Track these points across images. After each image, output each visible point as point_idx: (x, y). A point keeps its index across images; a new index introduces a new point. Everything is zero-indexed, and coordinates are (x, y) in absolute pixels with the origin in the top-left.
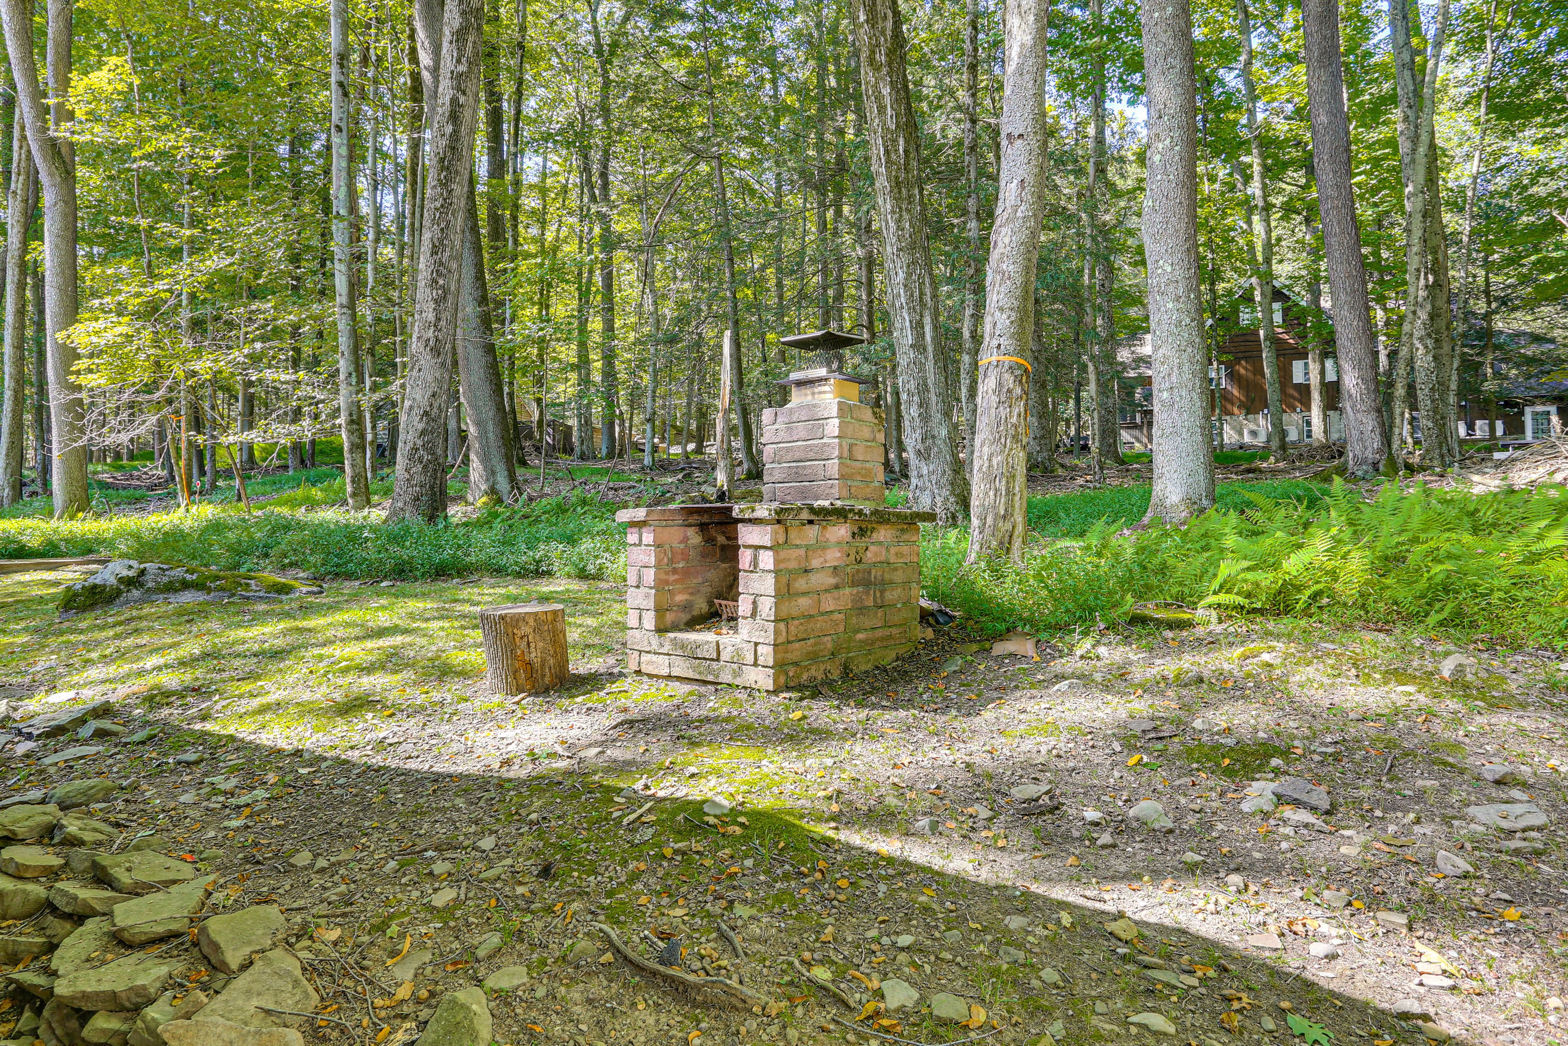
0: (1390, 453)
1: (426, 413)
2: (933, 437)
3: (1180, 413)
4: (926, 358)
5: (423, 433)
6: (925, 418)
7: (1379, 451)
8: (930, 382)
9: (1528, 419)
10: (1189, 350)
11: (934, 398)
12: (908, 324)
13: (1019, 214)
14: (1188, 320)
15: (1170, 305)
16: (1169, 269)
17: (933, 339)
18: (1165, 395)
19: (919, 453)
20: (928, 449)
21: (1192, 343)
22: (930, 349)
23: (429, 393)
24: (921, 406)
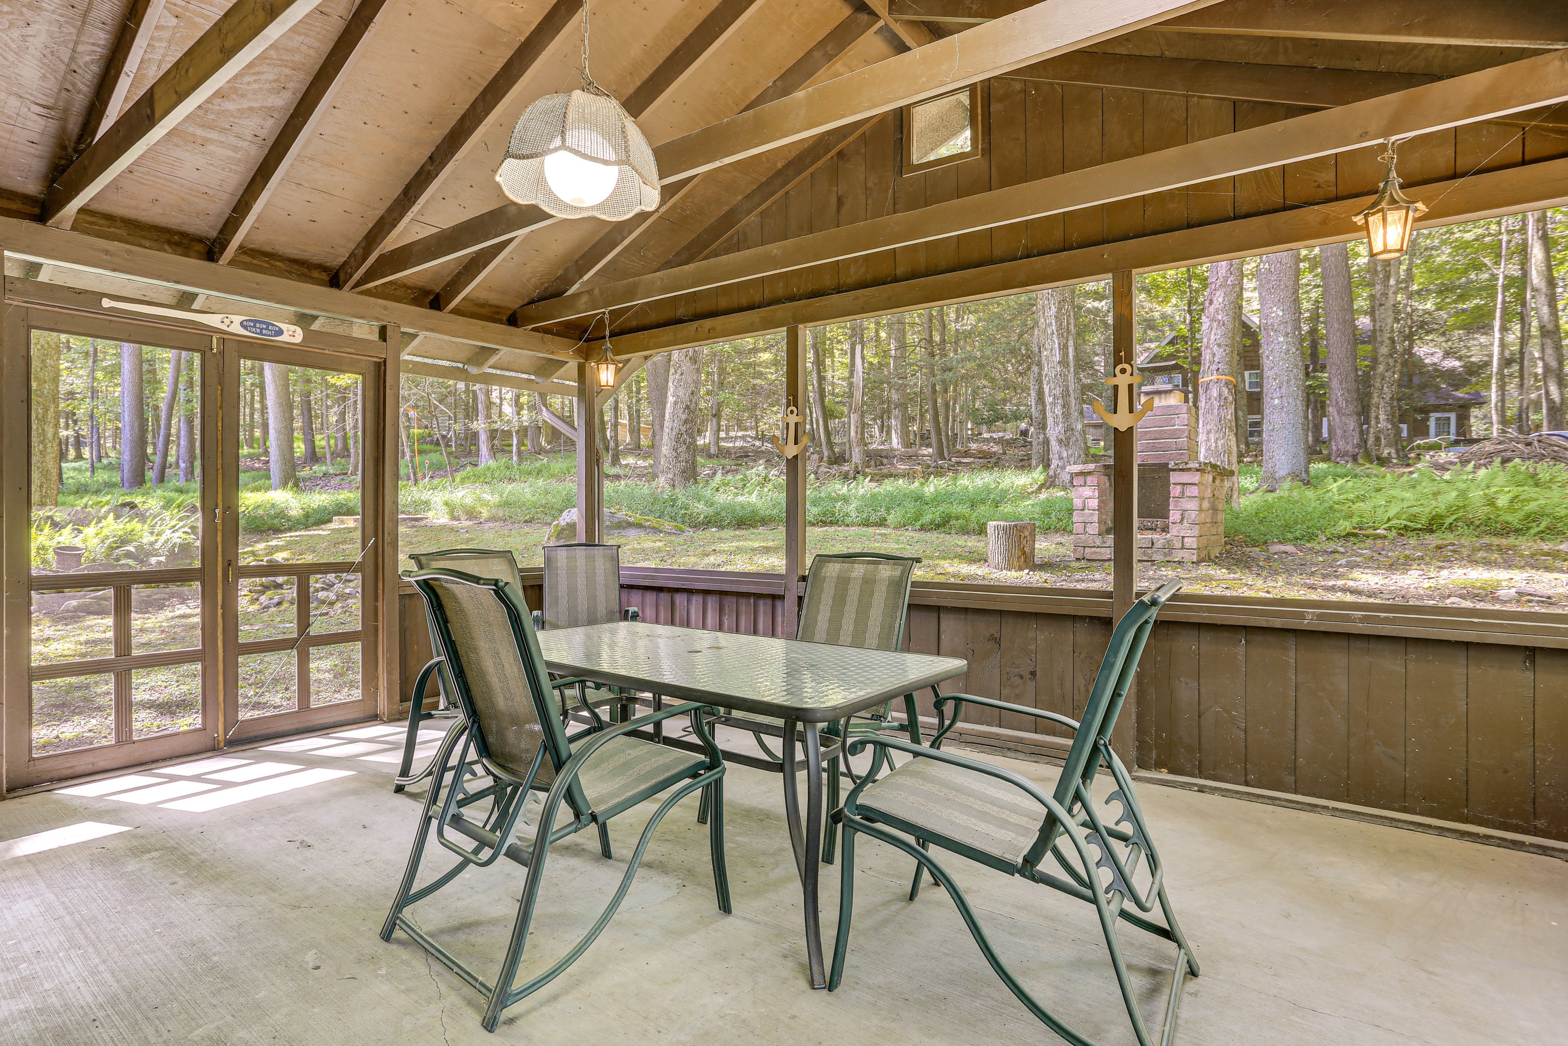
0: (1366, 448)
1: (687, 407)
2: (1072, 430)
3: (1288, 413)
4: (1069, 371)
5: (686, 421)
6: (1066, 416)
7: (1358, 446)
8: (1071, 388)
9: (1432, 424)
10: (1295, 371)
11: (1073, 401)
12: (1057, 345)
13: (1229, 282)
14: (1294, 350)
15: (1281, 339)
16: (1281, 314)
17: (1074, 357)
18: (1276, 401)
19: (1060, 441)
20: (1068, 439)
21: (1296, 366)
22: (1072, 364)
23: (690, 392)
24: (1064, 407)
